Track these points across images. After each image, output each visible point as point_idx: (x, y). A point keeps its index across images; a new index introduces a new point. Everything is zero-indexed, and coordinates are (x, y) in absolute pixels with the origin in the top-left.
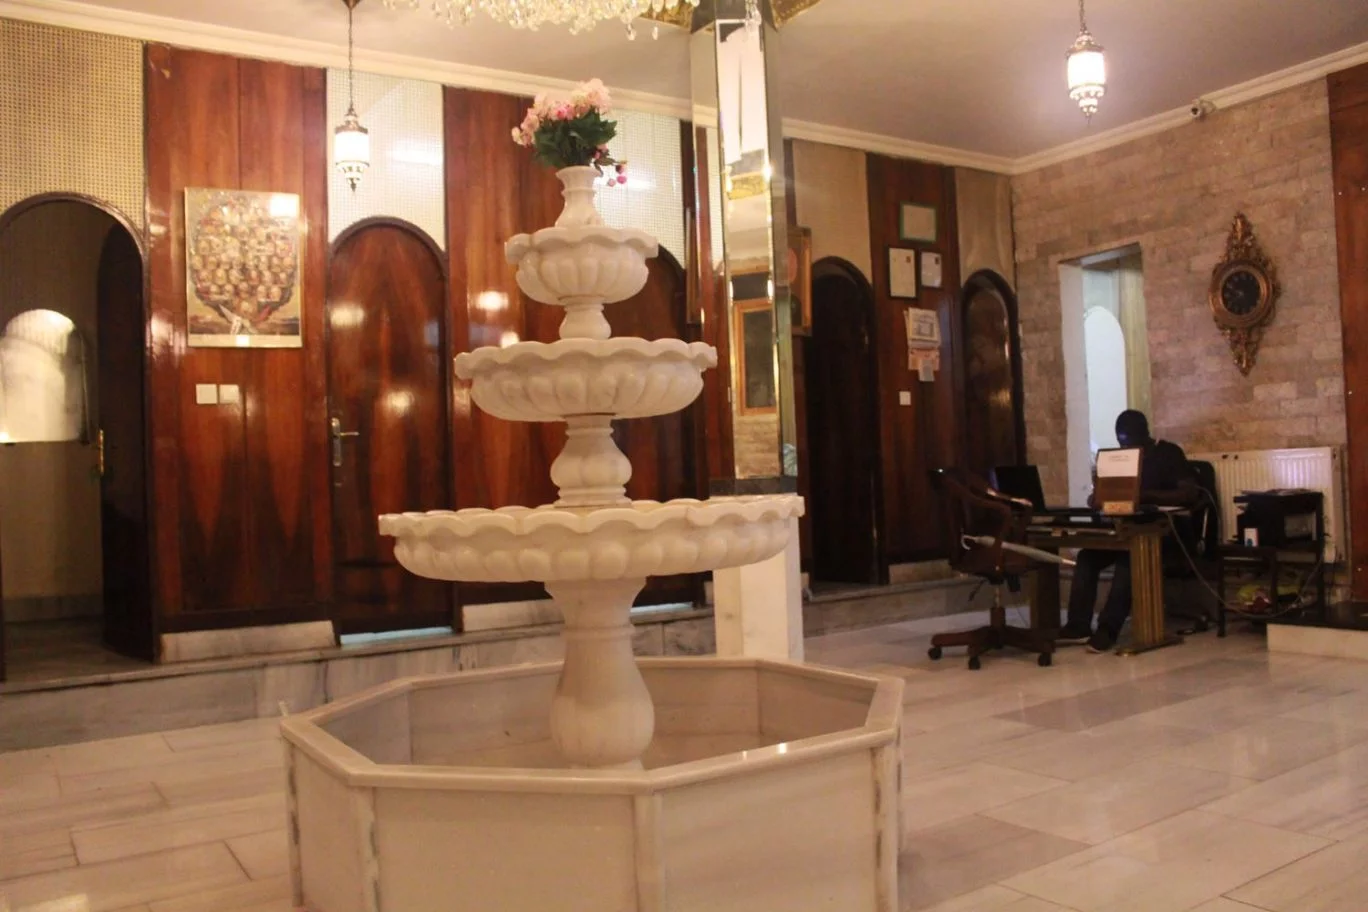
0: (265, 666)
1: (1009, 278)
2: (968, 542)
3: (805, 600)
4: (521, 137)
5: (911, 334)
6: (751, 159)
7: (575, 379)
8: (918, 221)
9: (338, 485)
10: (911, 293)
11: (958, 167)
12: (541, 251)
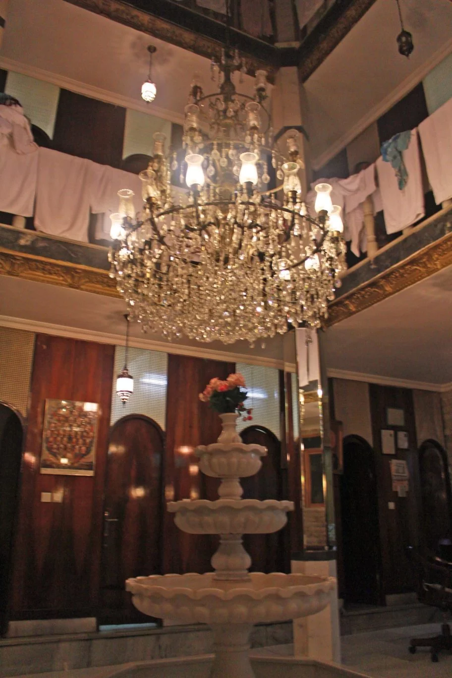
0: (59, 641)
1: (443, 444)
2: (428, 587)
3: (341, 615)
4: (204, 398)
5: (393, 473)
6: (313, 385)
7: (225, 519)
8: (395, 416)
9: (106, 545)
10: (393, 452)
11: (415, 389)
12: (211, 454)
